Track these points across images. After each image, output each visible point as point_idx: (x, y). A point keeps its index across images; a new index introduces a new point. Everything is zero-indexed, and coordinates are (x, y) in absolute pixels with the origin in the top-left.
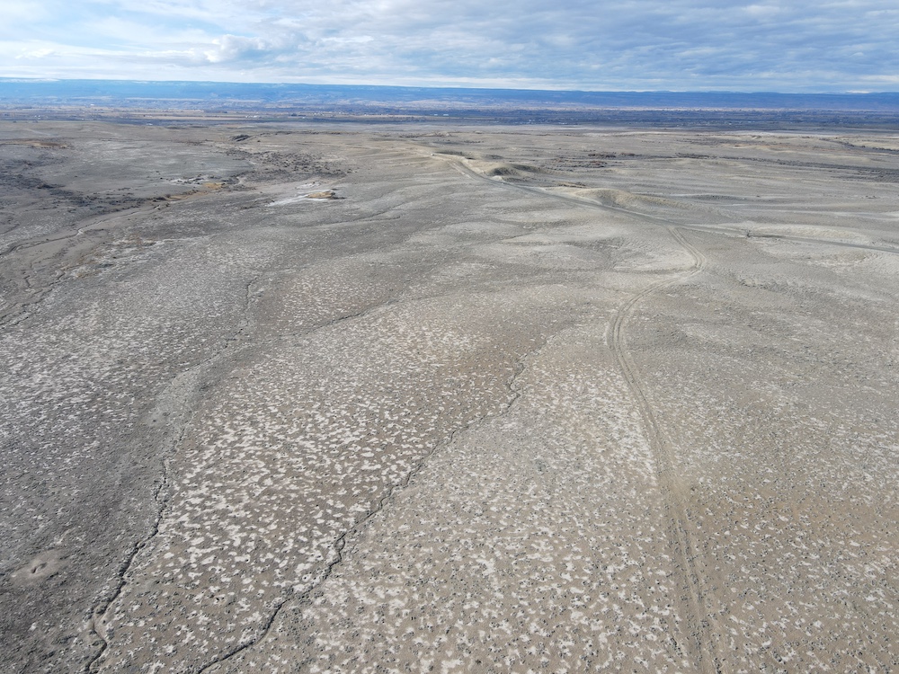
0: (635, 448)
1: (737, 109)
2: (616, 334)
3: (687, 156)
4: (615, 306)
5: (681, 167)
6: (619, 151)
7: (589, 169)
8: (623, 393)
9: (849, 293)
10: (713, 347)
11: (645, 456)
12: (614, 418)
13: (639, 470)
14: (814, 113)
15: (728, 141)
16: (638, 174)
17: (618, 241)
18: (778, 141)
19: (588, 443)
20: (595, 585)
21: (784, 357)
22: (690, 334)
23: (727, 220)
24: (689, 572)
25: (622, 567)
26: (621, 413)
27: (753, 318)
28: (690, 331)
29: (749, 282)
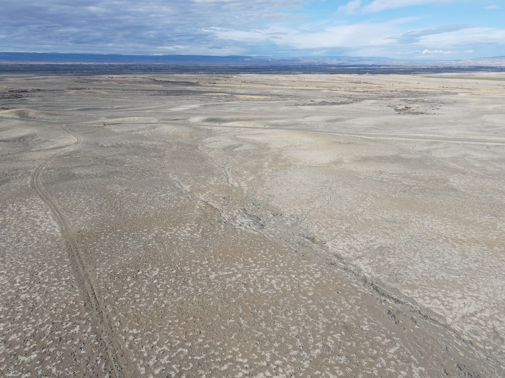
0: (50, 226)
1: (101, 63)
2: (35, 181)
3: (73, 89)
4: (33, 168)
5: (70, 95)
6: (30, 88)
7: (10, 100)
8: (42, 206)
9: (149, 143)
10: (88, 176)
11: (55, 227)
12: (37, 217)
13: (52, 233)
14: (140, 65)
15: (96, 80)
16: (43, 100)
17: (32, 136)
18: (122, 79)
19: (23, 231)
20: (32, 282)
21: (122, 173)
22: (76, 173)
23: (94, 119)
24: (78, 261)
25: (46, 270)
26: (41, 214)
27: (107, 160)
28: (76, 172)
29: (105, 146)
